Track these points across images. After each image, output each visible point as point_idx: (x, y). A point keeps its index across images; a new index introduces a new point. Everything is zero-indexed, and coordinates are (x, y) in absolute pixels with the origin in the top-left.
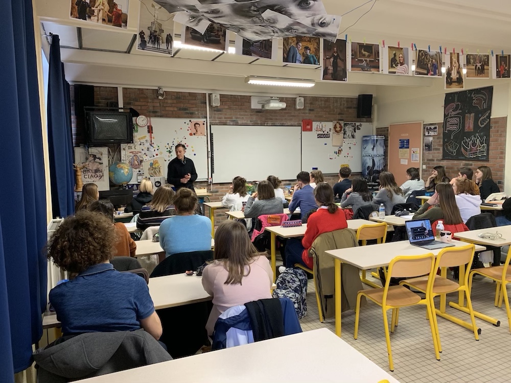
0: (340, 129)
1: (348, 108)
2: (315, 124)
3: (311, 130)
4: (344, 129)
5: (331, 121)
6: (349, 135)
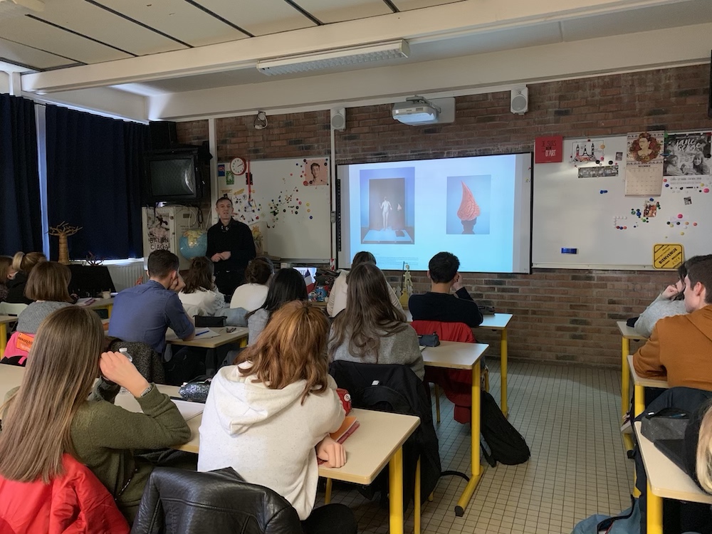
0: (650, 151)
1: (683, 94)
2: (570, 146)
3: (558, 159)
4: (666, 152)
5: (623, 133)
6: (684, 165)
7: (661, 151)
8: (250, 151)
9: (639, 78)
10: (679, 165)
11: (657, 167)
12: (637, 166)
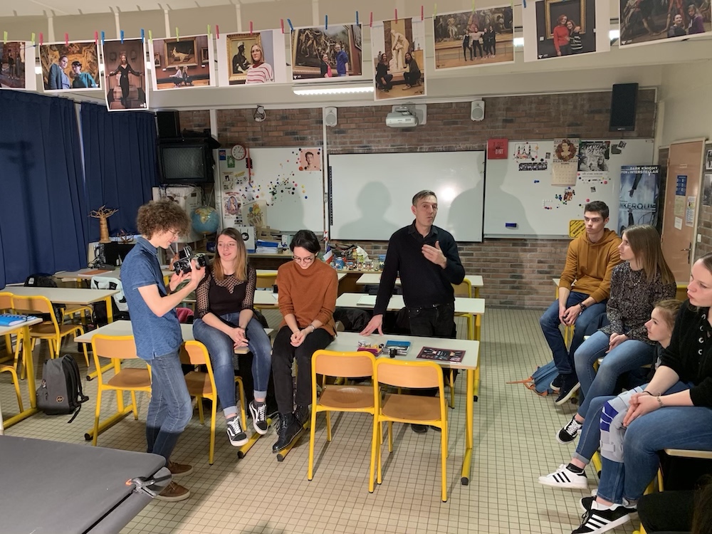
0: (569, 153)
1: (592, 112)
2: (513, 147)
3: (504, 156)
4: (580, 154)
5: (551, 139)
6: (591, 164)
7: (577, 153)
8: (249, 140)
9: (563, 98)
10: (588, 165)
11: (573, 164)
12: (560, 163)
